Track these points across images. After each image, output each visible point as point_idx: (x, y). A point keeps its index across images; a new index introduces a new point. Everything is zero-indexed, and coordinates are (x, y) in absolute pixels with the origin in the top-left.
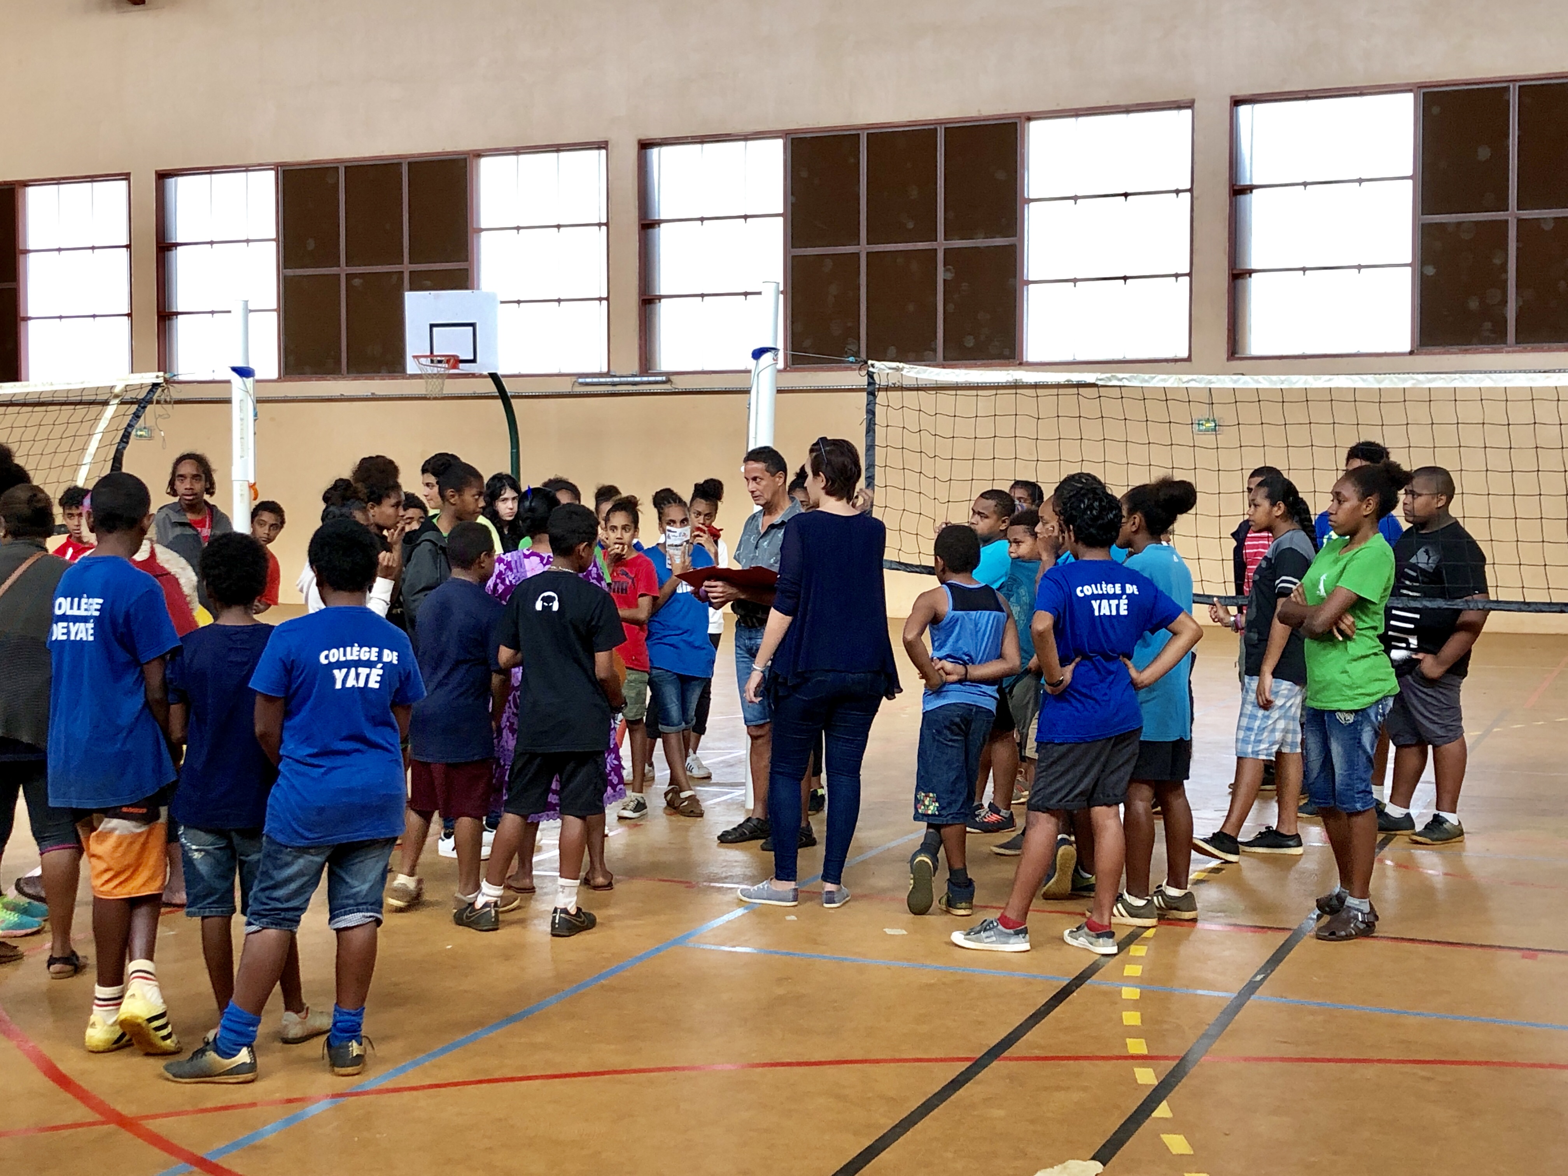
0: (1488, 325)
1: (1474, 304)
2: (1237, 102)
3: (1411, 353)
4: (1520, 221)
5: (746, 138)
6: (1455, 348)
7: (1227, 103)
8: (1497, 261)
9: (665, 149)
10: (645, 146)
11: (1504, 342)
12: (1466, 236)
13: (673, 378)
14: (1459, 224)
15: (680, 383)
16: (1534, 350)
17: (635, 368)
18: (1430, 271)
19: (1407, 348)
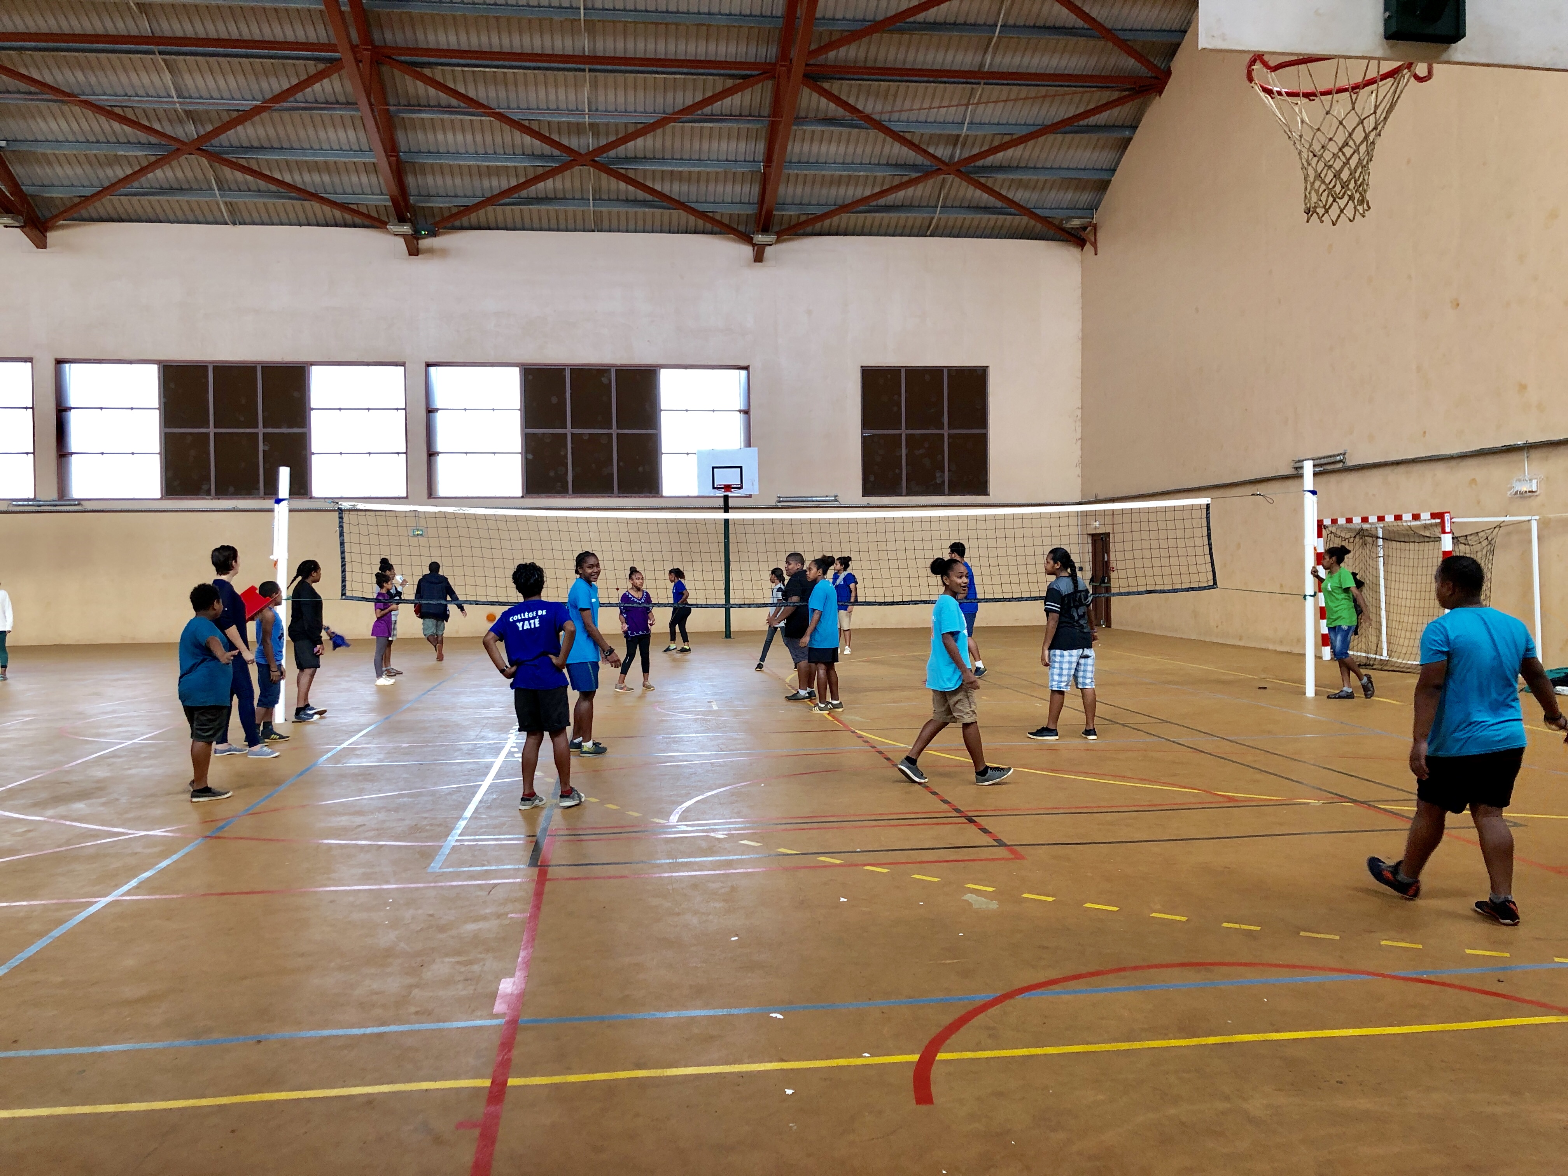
0: (559, 484)
1: (552, 474)
2: (428, 365)
3: (522, 497)
4: (572, 434)
5: (131, 362)
6: (543, 495)
7: (423, 365)
8: (562, 453)
9: (73, 365)
10: (59, 362)
11: (567, 493)
12: (548, 441)
13: (82, 502)
14: (544, 434)
15: (88, 506)
16: (581, 497)
17: (55, 496)
18: (530, 457)
19: (520, 495)
